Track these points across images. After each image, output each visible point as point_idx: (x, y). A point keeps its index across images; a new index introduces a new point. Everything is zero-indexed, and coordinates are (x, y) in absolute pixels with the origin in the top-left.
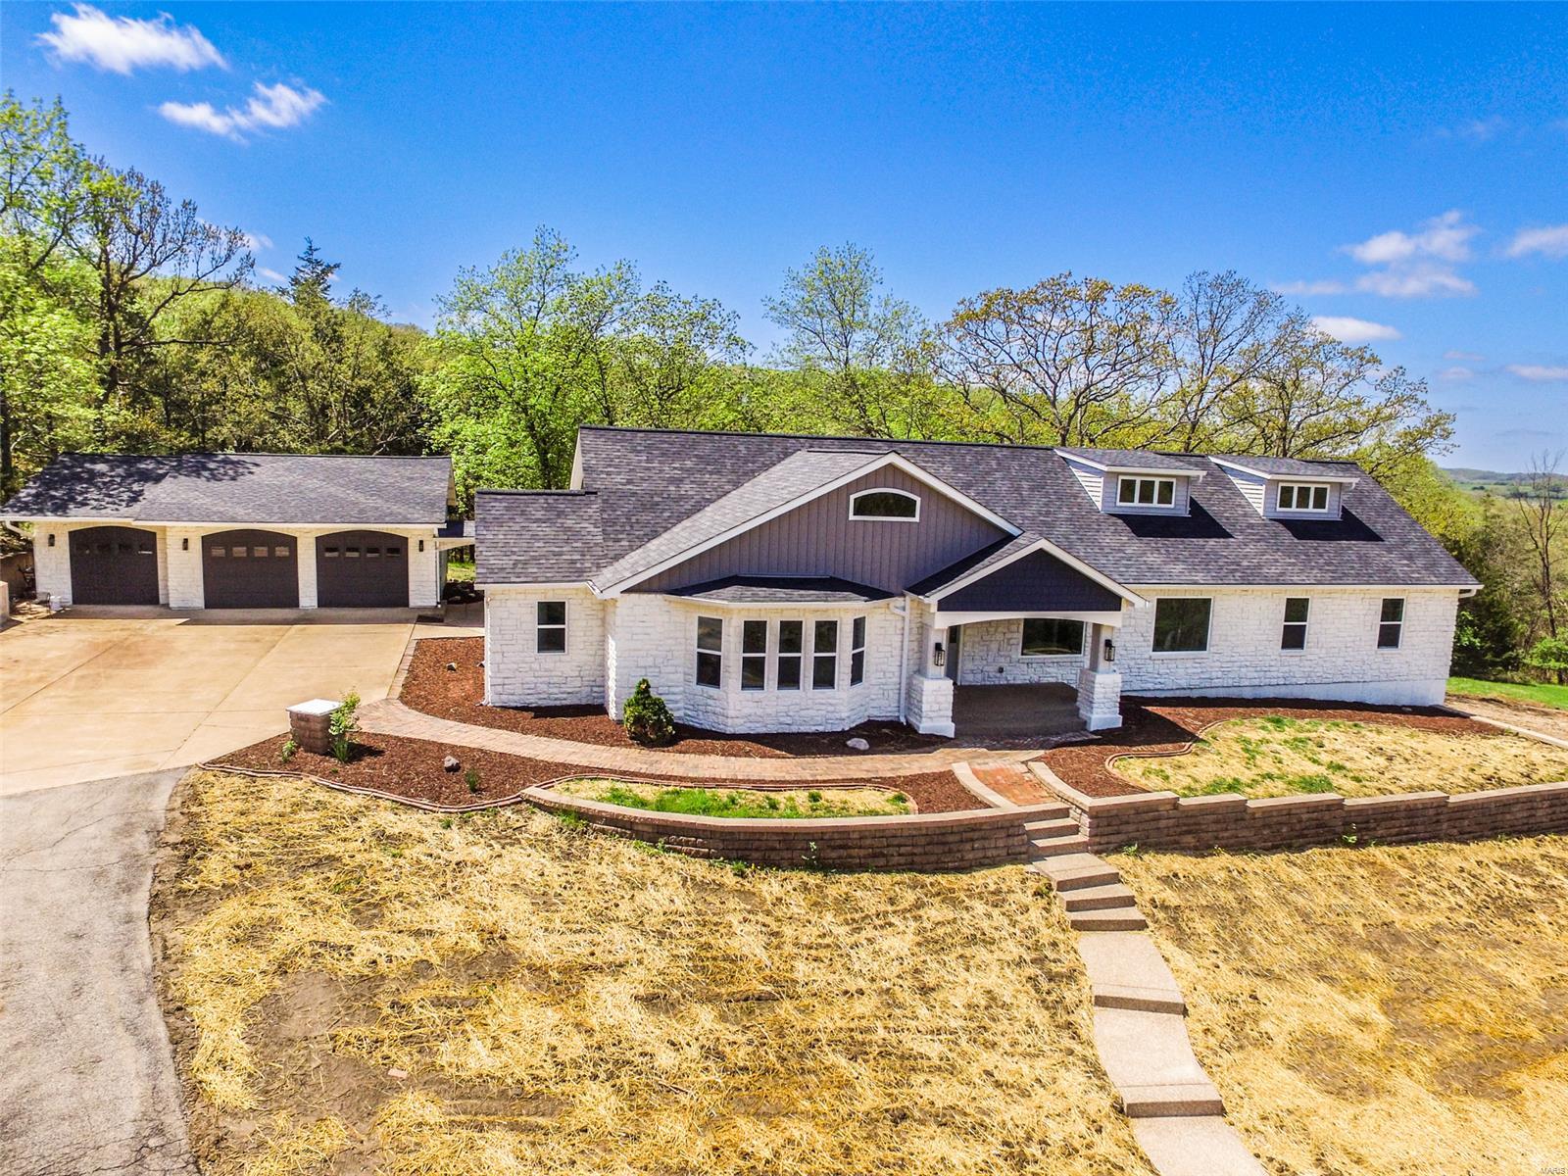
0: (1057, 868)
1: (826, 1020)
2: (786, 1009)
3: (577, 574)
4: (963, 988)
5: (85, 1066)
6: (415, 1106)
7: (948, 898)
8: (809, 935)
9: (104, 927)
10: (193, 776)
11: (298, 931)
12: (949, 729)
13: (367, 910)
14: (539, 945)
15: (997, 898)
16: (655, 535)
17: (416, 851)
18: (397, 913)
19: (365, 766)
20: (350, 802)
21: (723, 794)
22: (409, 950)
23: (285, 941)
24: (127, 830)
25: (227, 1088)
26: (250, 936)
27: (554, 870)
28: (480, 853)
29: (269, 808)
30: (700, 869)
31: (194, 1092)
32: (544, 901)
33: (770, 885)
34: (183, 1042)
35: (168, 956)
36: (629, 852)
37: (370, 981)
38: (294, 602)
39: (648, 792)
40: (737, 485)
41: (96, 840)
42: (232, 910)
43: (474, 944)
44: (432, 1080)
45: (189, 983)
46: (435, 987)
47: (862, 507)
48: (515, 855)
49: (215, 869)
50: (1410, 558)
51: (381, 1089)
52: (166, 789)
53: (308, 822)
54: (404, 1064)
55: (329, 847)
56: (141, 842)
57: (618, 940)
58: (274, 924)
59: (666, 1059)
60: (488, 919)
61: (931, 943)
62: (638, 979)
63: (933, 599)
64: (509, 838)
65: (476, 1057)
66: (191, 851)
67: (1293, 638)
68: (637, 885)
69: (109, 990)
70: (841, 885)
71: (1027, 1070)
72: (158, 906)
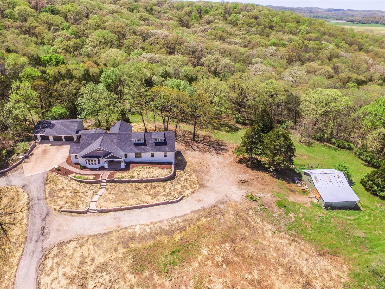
0: (102, 184)
1: (79, 194)
2: (77, 193)
3: (77, 153)
4: (89, 192)
5: (41, 194)
6: (56, 198)
7: (93, 186)
8: (82, 188)
9: (42, 186)
10: (48, 172)
11: (52, 186)
12: (107, 167)
13: (56, 186)
14: (65, 188)
15: (96, 186)
16: (85, 148)
17: (60, 180)
18: (58, 186)
19: (60, 172)
20: (57, 176)
21: (82, 176)
22: (58, 188)
23: (51, 187)
24: (43, 178)
25: (47, 196)
26: (49, 187)
27: (68, 182)
28: (64, 181)
29: (52, 176)
30: (78, 183)
31: (46, 196)
32: (67, 185)
33: (82, 184)
34: (45, 193)
35: (45, 188)
36: (74, 181)
37: (55, 190)
38: (62, 140)
39: (77, 175)
40: (95, 141)
41: (41, 179)
42: (49, 185)
43: (62, 188)
44: (57, 196)
45: (46, 190)
46: (59, 191)
47: (98, 150)
48: (67, 181)
49: (48, 182)
50: (169, 148)
51: (54, 196)
52: (46, 174)
53: (54, 178)
54: (56, 195)
55: (55, 180)
56: (44, 179)
57: (70, 188)
58: (51, 186)
59: (69, 196)
60: (63, 186)
61: (89, 189)
62: (70, 191)
63: (104, 159)
64: (66, 180)
65: (59, 195)
66: (47, 180)
67: (152, 156)
68: (73, 184)
69: (42, 190)
70: (86, 185)
71: (88, 198)
72: (45, 185)
